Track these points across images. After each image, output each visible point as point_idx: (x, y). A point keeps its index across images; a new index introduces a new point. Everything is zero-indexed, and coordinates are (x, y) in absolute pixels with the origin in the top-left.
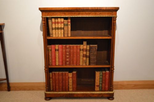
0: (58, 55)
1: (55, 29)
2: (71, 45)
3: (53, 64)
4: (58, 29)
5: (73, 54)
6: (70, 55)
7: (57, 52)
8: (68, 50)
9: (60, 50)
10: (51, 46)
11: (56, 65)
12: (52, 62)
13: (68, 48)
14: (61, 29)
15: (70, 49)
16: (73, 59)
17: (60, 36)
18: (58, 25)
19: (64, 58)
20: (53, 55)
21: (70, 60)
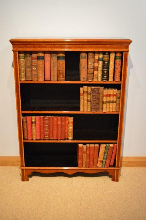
0: (35, 128)
1: (107, 102)
2: (50, 117)
3: (30, 138)
4: (110, 102)
5: (53, 126)
6: (49, 127)
7: (34, 124)
8: (46, 122)
9: (38, 122)
10: (25, 117)
11: (32, 140)
12: (28, 136)
13: (47, 119)
14: (114, 103)
15: (49, 121)
16: (53, 132)
17: (111, 110)
18: (110, 98)
19: (42, 131)
20: (29, 128)
21: (49, 133)
